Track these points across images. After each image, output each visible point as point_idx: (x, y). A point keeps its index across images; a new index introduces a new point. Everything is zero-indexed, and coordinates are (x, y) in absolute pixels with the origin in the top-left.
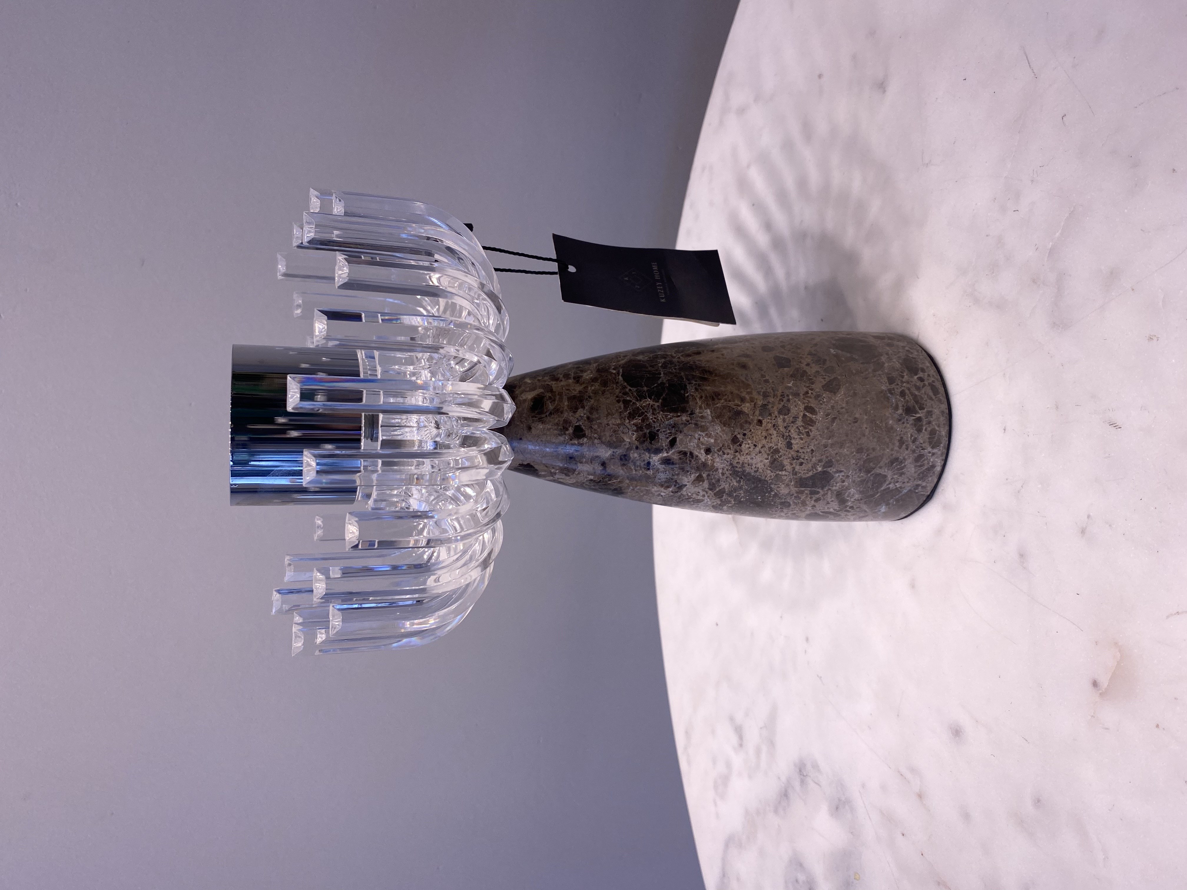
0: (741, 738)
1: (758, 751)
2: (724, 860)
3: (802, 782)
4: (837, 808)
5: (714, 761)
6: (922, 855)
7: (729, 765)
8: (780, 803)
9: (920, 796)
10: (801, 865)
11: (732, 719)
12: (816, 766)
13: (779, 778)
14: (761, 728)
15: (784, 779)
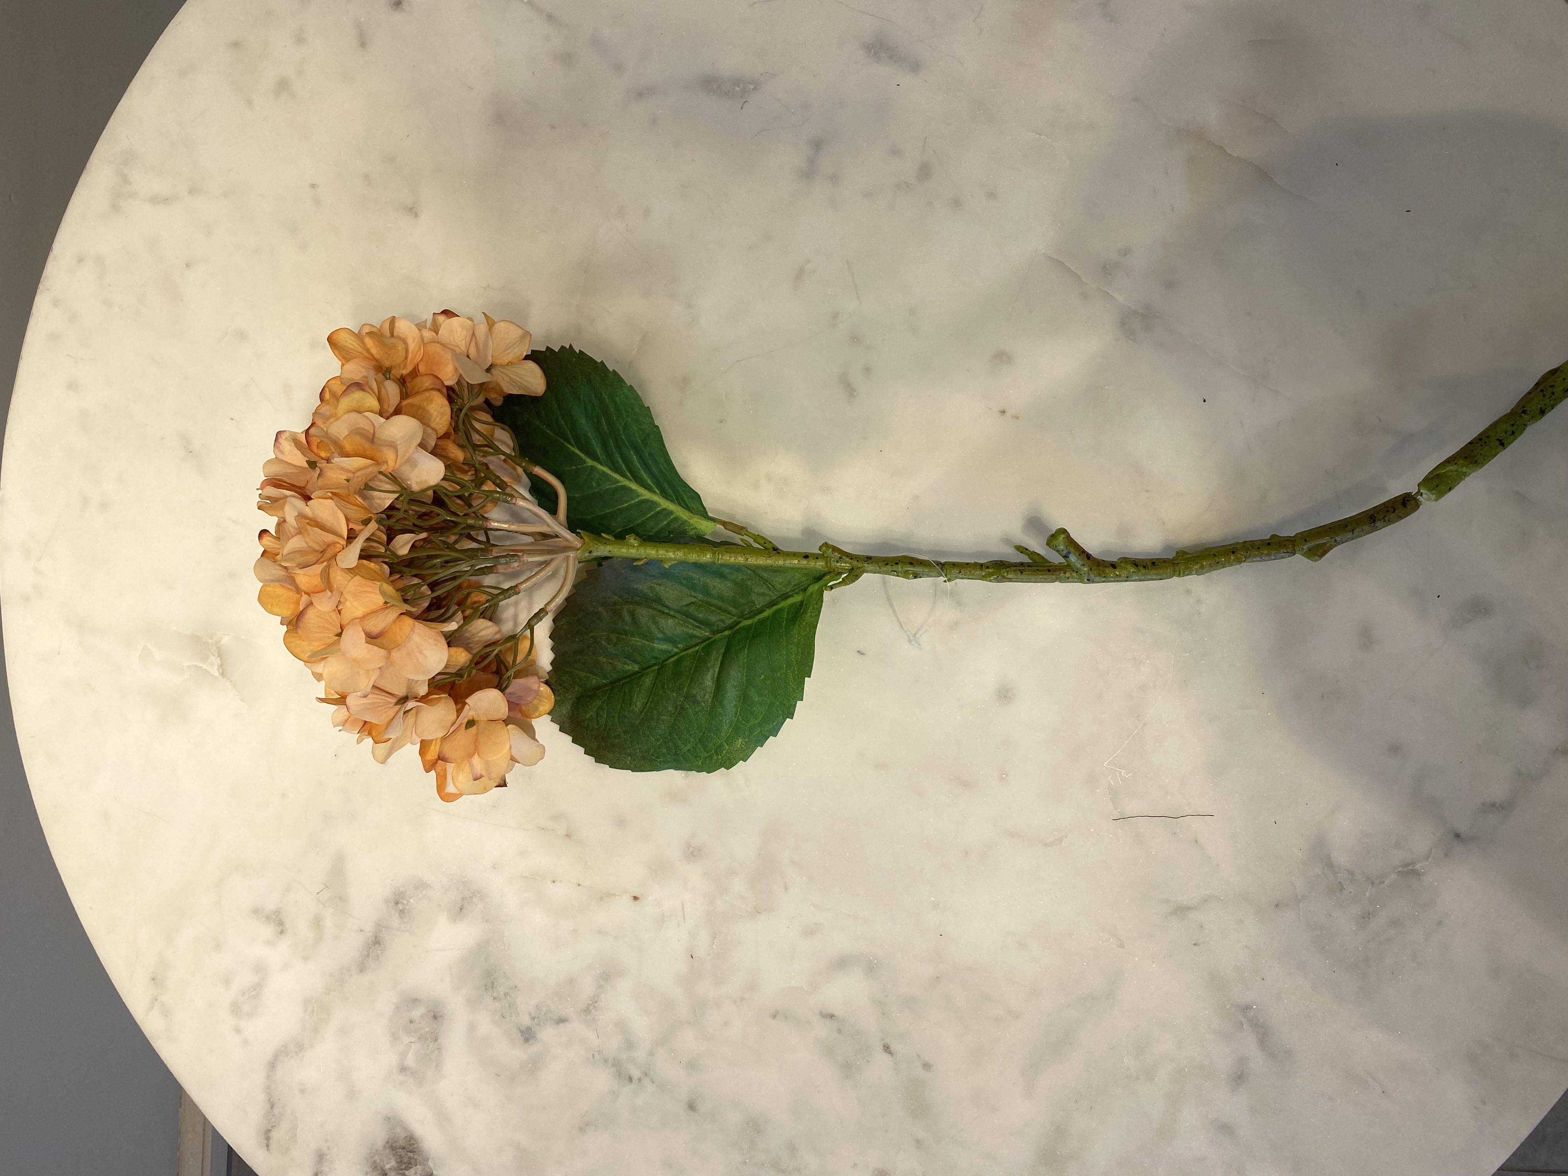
0: (281, 923)
1: (317, 923)
2: (268, 1090)
3: (402, 912)
4: (461, 909)
5: (227, 981)
6: (579, 885)
7: (260, 969)
8: (368, 956)
9: (568, 836)
10: (415, 1001)
11: (257, 912)
12: (421, 885)
13: (362, 931)
14: (318, 893)
15: (369, 928)
